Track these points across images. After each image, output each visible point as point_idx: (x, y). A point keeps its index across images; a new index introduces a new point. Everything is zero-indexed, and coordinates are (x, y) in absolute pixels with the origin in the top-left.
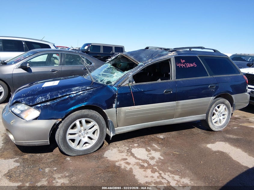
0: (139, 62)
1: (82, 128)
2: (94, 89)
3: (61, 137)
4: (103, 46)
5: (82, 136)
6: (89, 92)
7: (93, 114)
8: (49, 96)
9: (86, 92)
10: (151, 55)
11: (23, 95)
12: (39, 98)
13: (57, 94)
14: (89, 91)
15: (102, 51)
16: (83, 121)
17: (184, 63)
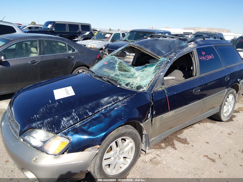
0: (159, 57)
1: (118, 149)
2: (128, 99)
3: (98, 166)
4: (69, 24)
5: (118, 158)
6: (123, 104)
7: (130, 131)
8: (76, 115)
9: (120, 104)
10: (168, 47)
11: (37, 116)
12: (62, 120)
13: (85, 111)
14: (123, 102)
15: (67, 30)
16: (119, 140)
17: (205, 55)
